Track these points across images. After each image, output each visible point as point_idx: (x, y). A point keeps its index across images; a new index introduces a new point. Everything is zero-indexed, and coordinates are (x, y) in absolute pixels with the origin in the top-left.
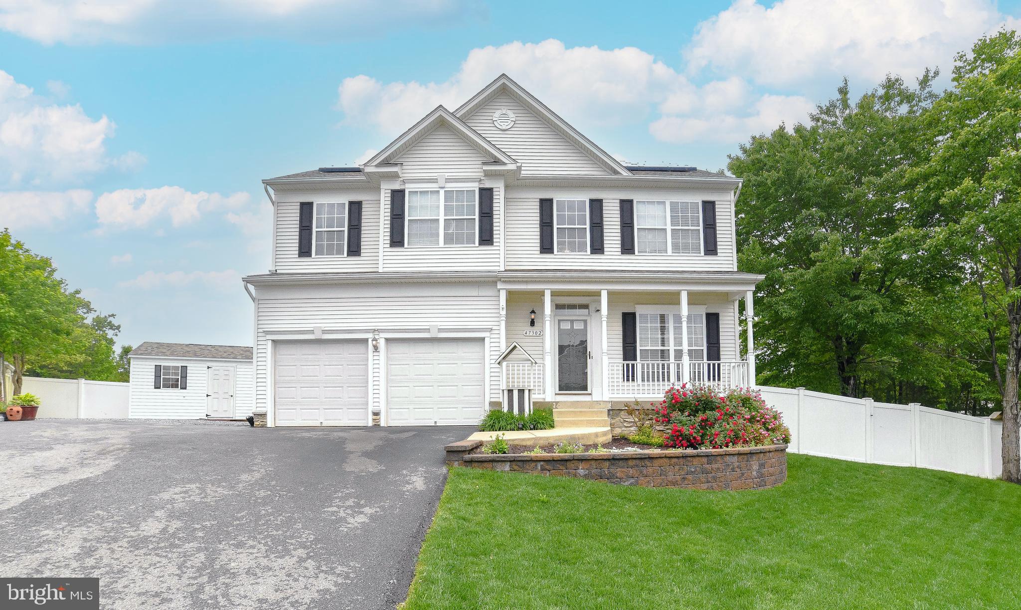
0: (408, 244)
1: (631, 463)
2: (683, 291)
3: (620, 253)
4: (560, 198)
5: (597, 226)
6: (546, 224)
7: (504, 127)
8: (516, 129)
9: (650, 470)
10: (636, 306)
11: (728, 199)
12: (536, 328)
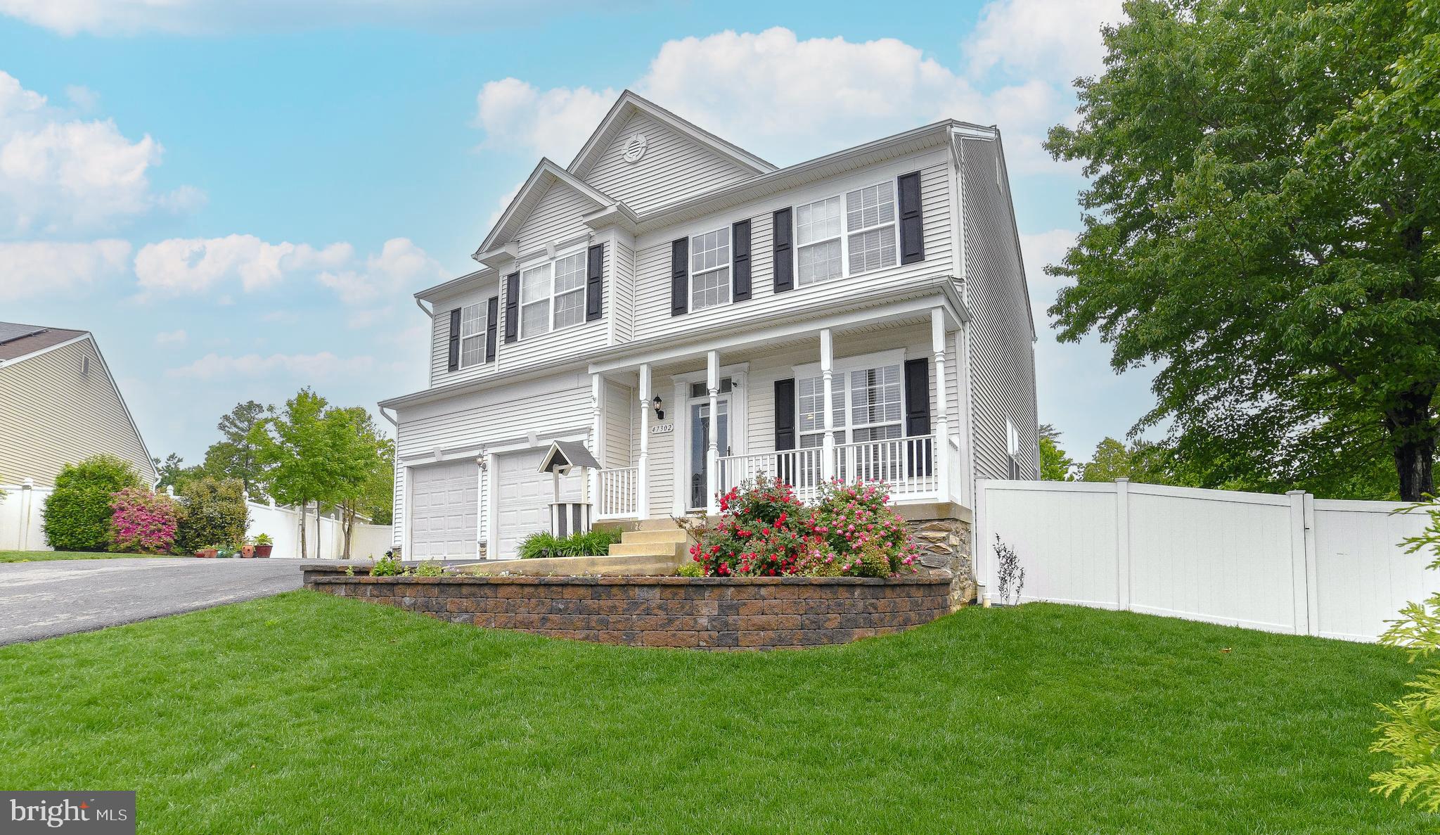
0: (522, 337)
1: (465, 590)
2: (822, 332)
3: (772, 293)
4: (697, 233)
5: (743, 260)
6: (679, 275)
7: (635, 159)
8: (650, 156)
9: (491, 602)
10: (794, 368)
11: (943, 160)
12: (665, 422)
